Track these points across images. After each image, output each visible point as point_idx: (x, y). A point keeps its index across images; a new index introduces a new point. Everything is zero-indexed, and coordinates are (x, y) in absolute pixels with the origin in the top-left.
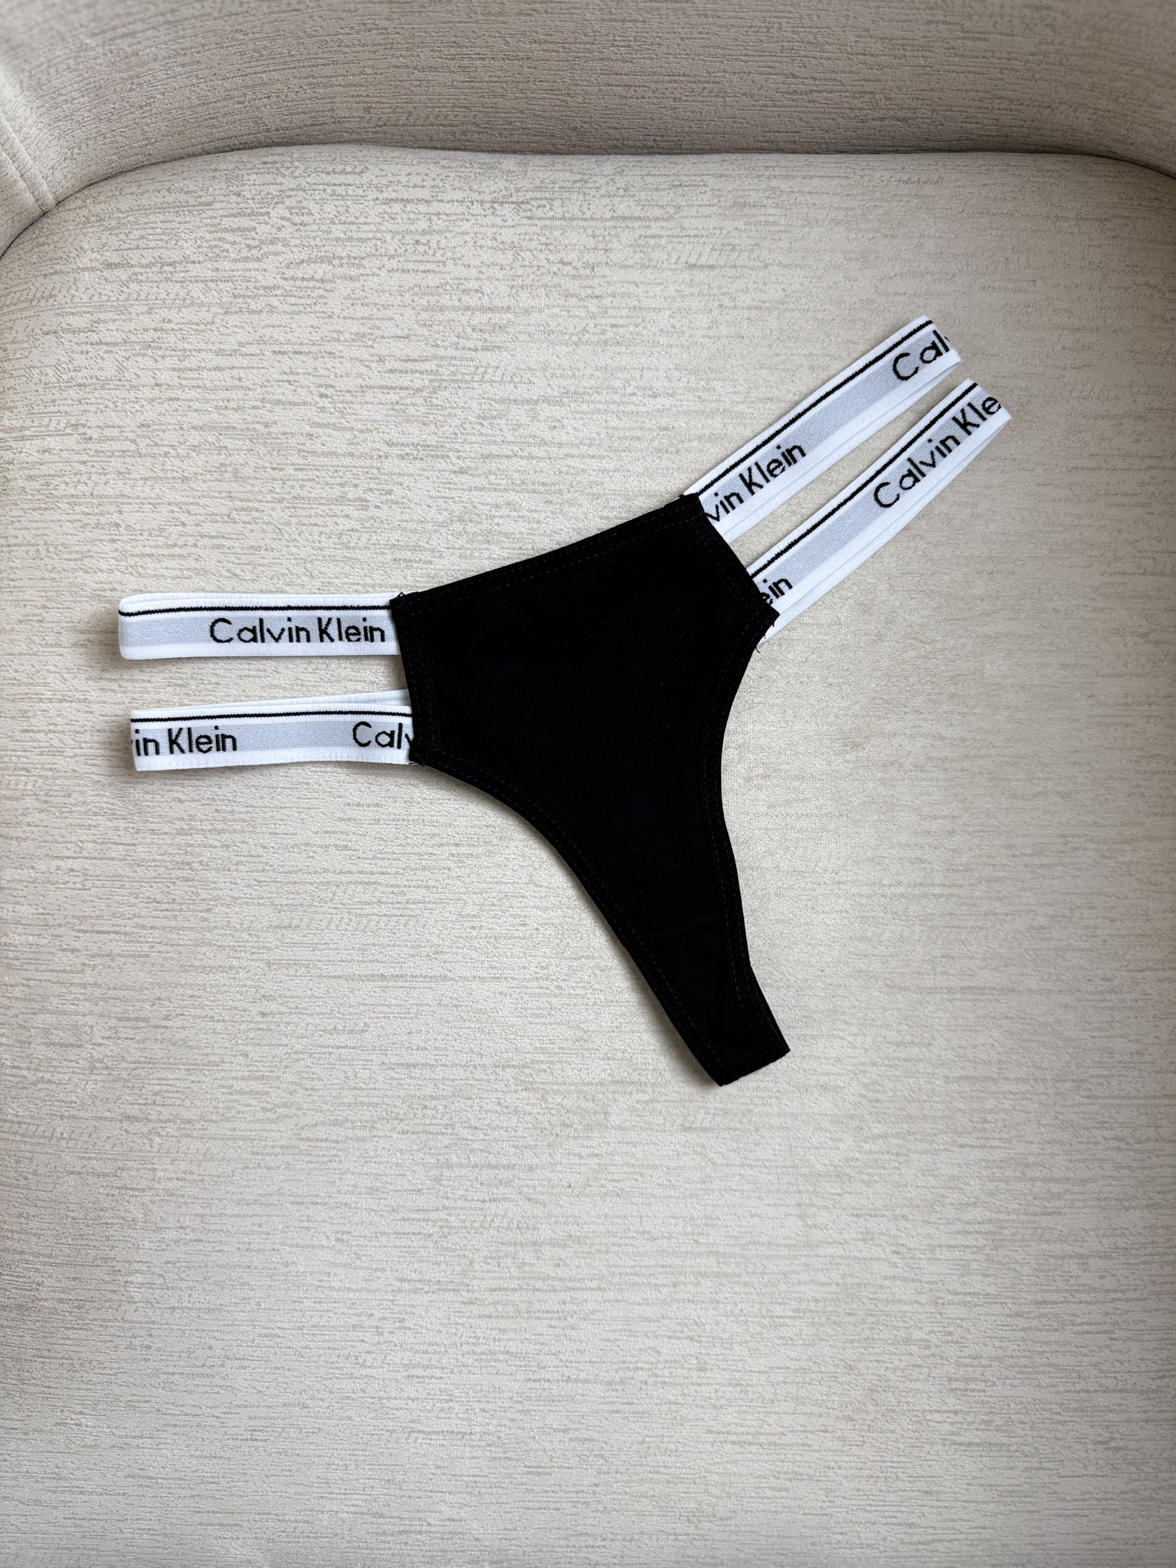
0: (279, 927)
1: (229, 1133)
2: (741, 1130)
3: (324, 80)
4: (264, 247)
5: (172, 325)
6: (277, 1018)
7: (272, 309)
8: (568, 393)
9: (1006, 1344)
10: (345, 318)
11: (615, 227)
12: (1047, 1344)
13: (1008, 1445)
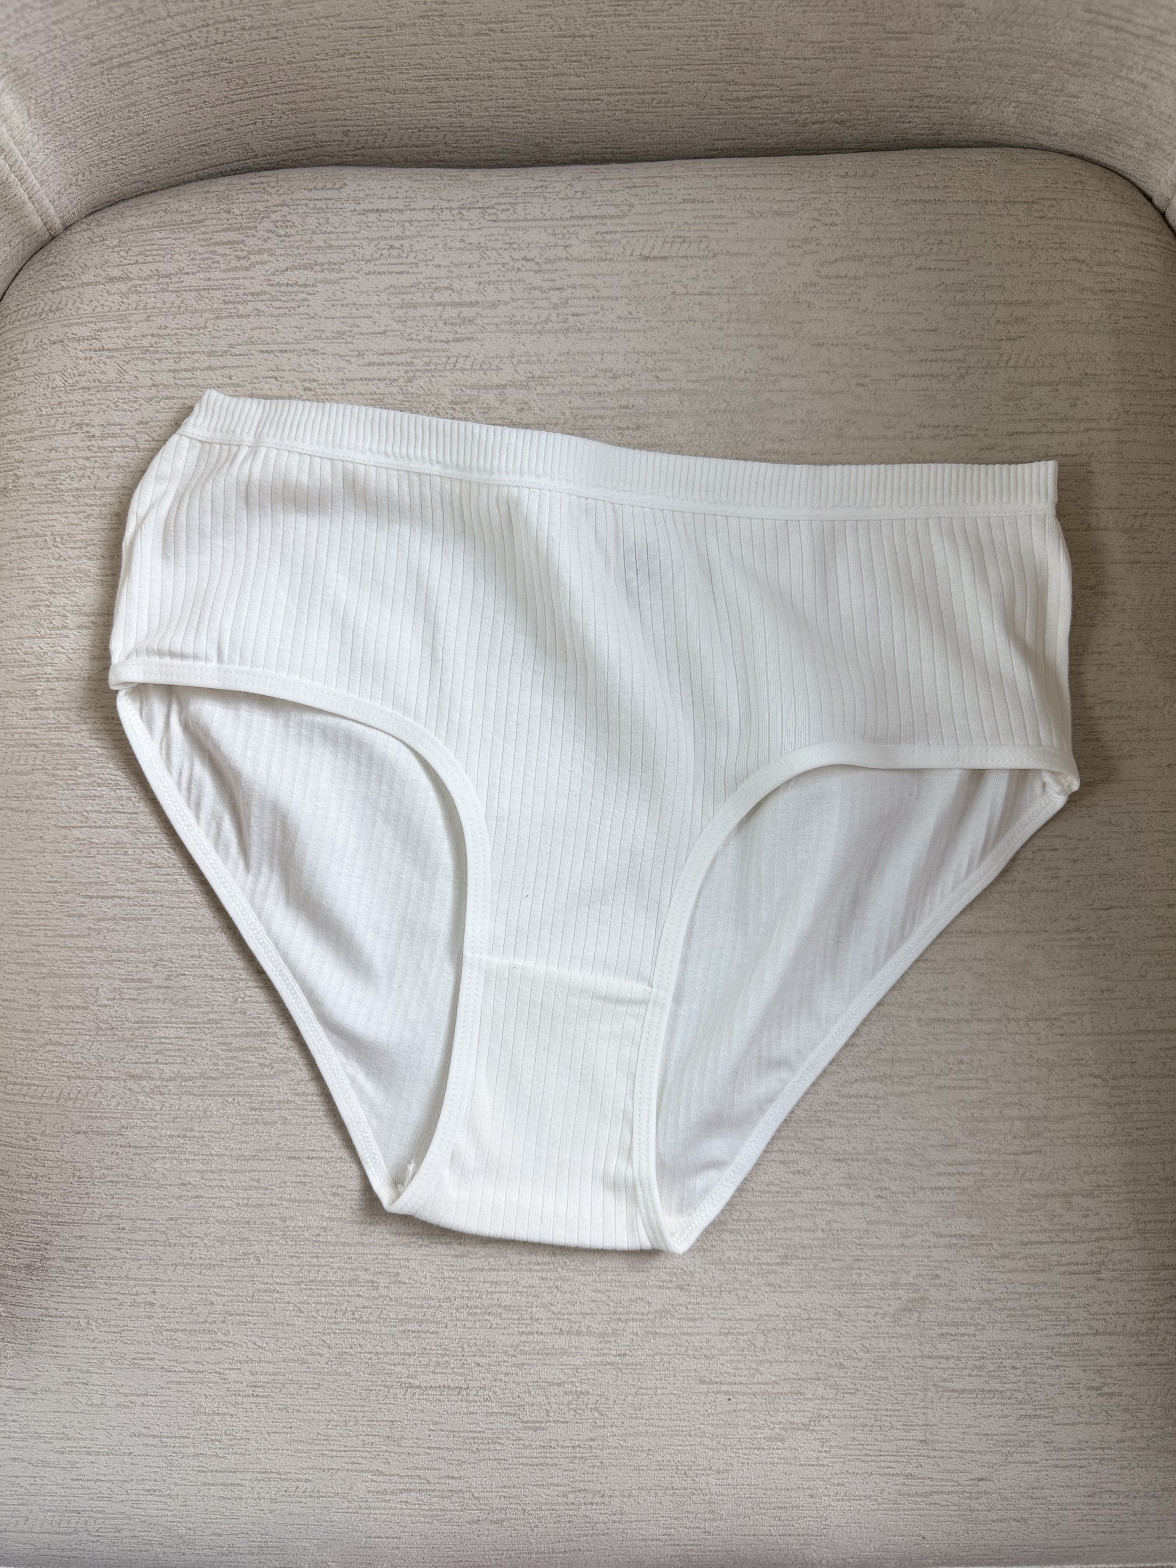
1: (228, 1089)
3: (304, 105)
4: (251, 256)
5: (168, 331)
7: (259, 313)
8: (533, 377)
9: (993, 1287)
10: (326, 318)
11: (574, 226)
12: (1035, 1285)
13: (1001, 1392)
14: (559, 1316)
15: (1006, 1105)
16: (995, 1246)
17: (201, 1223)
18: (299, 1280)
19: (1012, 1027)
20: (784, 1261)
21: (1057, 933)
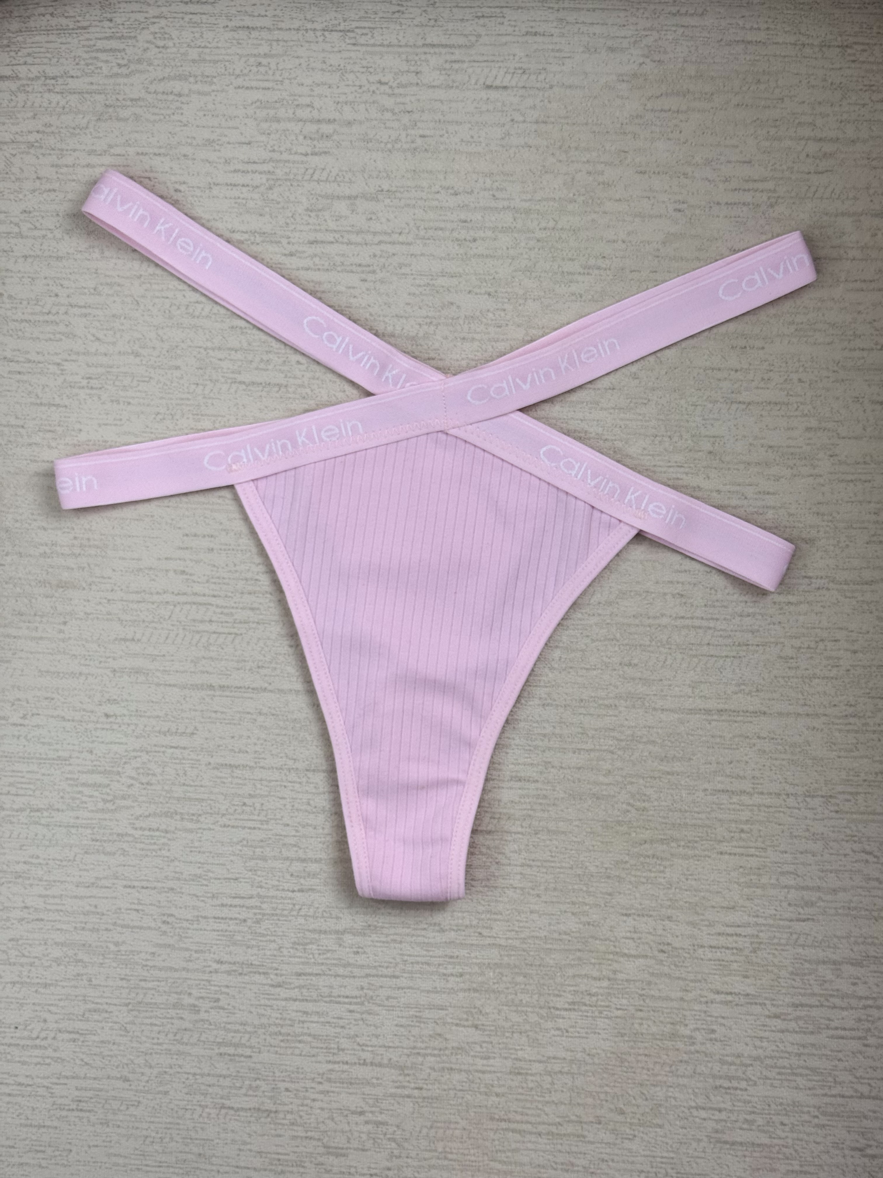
0: (125, 640)
1: (72, 821)
2: (522, 834)
4: (131, 65)
5: (53, 129)
6: (119, 720)
7: (137, 117)
8: (382, 191)
9: (765, 1044)
10: (198, 126)
11: (425, 53)
12: (804, 1046)
13: (771, 1146)
14: (364, 1048)
15: (782, 873)
16: (769, 1007)
17: (40, 944)
18: (129, 1001)
19: (791, 802)
20: (572, 1007)
21: (836, 717)
